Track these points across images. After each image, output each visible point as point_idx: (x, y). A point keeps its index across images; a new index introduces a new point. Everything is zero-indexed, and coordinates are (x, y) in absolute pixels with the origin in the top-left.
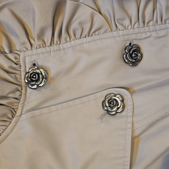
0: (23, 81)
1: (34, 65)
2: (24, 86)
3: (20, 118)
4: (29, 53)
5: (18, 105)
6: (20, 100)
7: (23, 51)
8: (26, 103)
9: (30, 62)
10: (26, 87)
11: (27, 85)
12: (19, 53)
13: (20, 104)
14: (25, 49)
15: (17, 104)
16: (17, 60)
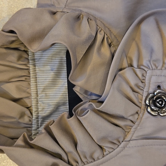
0: (143, 103)
1: (159, 87)
2: (143, 109)
3: (129, 144)
4: (158, 72)
5: (131, 129)
6: (135, 124)
7: (151, 68)
8: (138, 128)
9: (156, 83)
10: (144, 110)
11: (146, 108)
12: (146, 69)
13: (133, 128)
14: (154, 67)
15: (131, 127)
16: (143, 78)
